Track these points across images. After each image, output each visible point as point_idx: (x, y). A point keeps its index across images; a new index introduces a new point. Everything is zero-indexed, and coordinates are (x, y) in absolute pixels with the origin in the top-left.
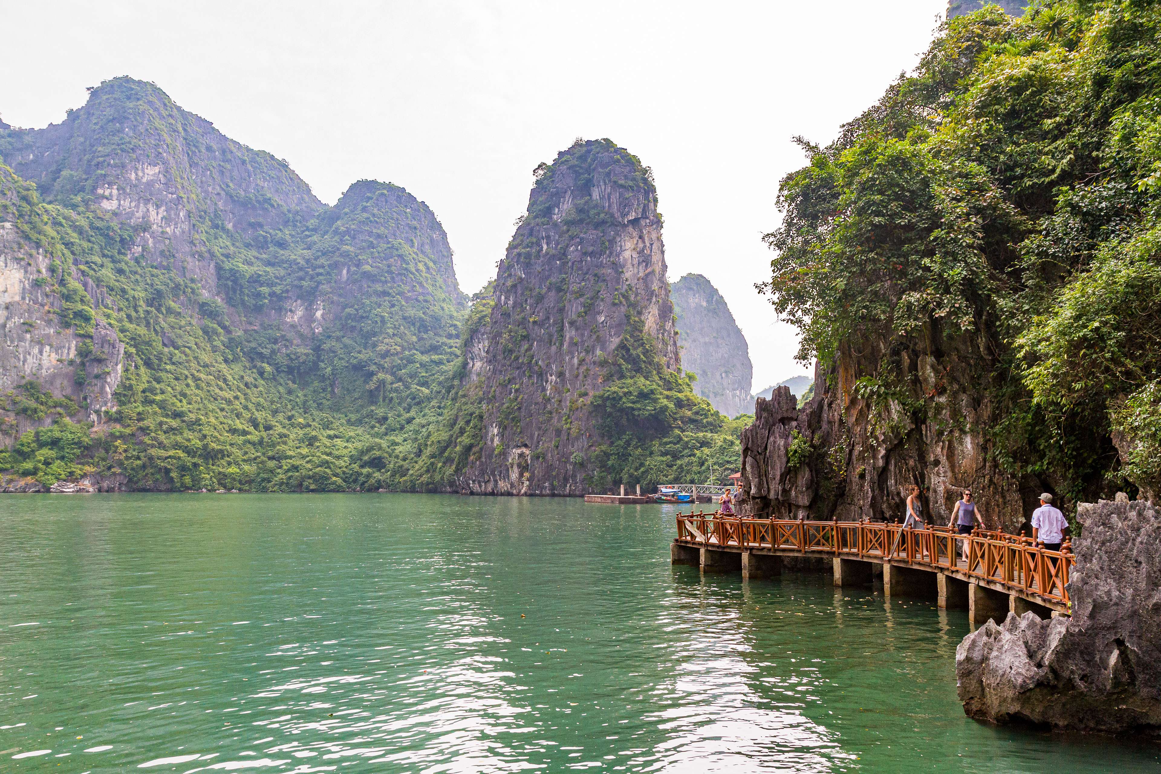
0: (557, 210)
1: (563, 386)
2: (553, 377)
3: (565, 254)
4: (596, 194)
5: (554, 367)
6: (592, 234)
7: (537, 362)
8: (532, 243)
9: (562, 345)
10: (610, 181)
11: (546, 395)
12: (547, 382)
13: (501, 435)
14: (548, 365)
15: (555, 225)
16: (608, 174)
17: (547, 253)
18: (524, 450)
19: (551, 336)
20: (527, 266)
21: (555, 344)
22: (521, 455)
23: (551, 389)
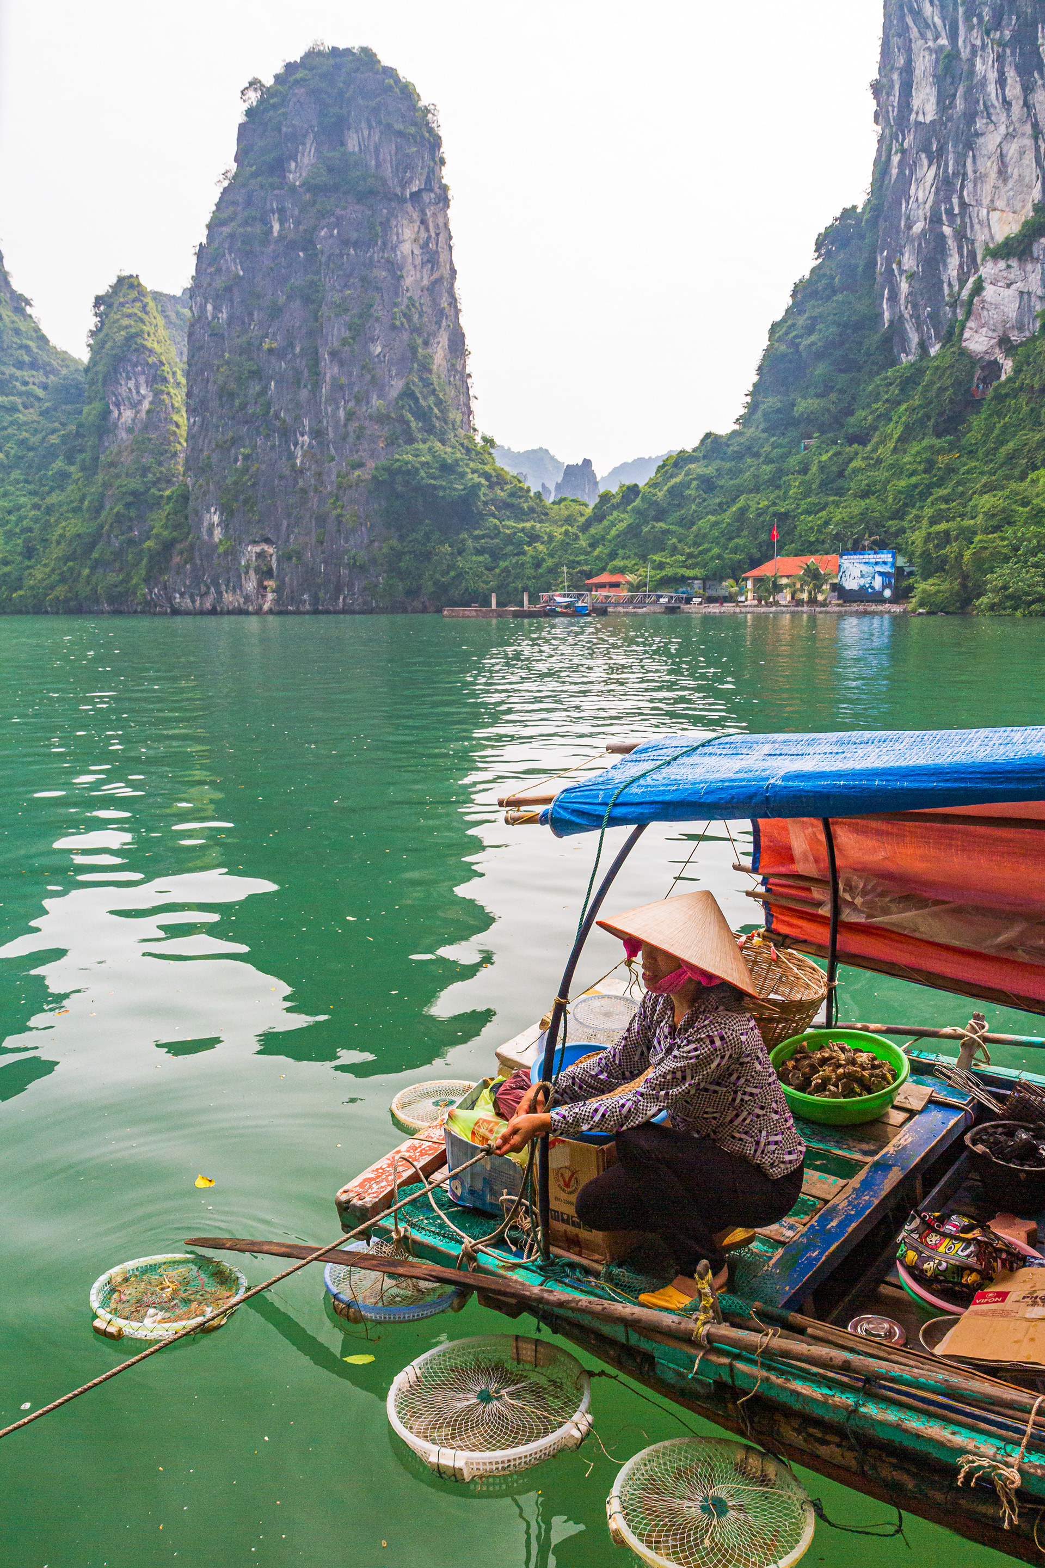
0: (293, 165)
1: (322, 452)
2: (306, 437)
3: (311, 242)
4: (352, 144)
5: (306, 422)
6: (354, 212)
7: (277, 416)
8: (254, 219)
9: (316, 387)
10: (380, 123)
11: (294, 465)
12: (296, 445)
13: (225, 524)
14: (297, 418)
15: (293, 189)
16: (376, 110)
17: (281, 237)
18: (266, 547)
19: (298, 373)
20: (247, 255)
21: (305, 386)
22: (260, 555)
23: (304, 456)
